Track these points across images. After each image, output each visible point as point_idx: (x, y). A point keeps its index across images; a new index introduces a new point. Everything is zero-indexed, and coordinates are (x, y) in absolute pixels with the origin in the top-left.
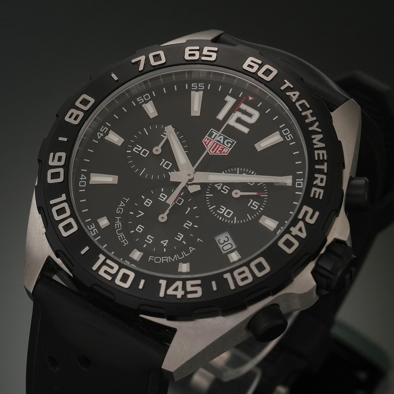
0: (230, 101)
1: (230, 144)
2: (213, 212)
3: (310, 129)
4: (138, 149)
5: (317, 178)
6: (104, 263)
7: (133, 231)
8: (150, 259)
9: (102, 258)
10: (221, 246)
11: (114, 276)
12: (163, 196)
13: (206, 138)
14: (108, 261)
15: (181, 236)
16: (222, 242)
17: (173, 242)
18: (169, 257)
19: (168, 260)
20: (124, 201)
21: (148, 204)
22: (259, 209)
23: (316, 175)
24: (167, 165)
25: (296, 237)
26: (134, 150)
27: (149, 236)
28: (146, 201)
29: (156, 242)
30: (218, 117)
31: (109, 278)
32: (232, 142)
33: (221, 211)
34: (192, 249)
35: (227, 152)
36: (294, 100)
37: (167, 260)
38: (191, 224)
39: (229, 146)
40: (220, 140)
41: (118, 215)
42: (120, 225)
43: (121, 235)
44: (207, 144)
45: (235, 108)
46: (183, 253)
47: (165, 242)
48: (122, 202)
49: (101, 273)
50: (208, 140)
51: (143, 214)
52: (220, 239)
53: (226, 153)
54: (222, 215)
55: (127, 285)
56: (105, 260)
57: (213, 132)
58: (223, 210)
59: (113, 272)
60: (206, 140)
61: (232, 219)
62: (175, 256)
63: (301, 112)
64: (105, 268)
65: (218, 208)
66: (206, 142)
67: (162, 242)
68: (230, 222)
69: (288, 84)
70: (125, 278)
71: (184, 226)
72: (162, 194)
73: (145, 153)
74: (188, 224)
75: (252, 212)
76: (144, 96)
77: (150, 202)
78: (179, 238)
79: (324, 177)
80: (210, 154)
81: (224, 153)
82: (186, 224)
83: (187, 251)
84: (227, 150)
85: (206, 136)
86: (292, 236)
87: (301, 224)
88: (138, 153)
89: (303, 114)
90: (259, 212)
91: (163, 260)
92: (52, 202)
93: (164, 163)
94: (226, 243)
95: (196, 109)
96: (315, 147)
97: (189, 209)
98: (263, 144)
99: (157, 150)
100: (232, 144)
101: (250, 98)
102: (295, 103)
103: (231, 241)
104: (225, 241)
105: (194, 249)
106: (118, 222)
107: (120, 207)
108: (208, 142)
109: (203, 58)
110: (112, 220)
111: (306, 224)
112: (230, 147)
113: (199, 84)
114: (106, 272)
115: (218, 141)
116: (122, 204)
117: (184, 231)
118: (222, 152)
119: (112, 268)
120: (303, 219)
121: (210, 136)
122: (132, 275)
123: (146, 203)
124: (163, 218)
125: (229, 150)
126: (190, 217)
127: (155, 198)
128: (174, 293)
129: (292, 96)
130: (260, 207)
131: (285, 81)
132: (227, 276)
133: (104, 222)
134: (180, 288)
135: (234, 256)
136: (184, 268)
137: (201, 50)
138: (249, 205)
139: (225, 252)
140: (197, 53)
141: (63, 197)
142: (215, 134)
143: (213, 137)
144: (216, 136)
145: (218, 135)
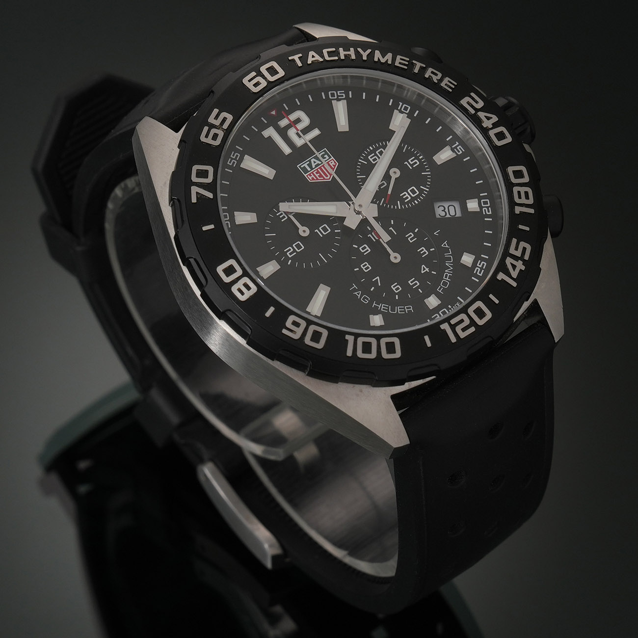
0: (271, 133)
1: (326, 156)
2: (405, 207)
3: (365, 58)
4: (290, 252)
5: (430, 76)
6: (453, 327)
7: (397, 296)
8: (440, 291)
9: (445, 326)
10: (448, 216)
11: (473, 323)
12: (363, 249)
13: (307, 176)
14: (453, 322)
15: (423, 250)
16: (443, 214)
17: (427, 261)
18: (446, 271)
19: (449, 273)
20: (355, 290)
21: (368, 268)
22: (420, 160)
23: (427, 76)
24: (325, 229)
25: (495, 125)
26: (290, 256)
27: (409, 282)
28: (364, 268)
29: (421, 278)
30: (289, 151)
31: (473, 329)
32: (324, 153)
33: (407, 198)
34: (445, 245)
35: (335, 162)
36: (321, 60)
37: (448, 275)
38: (411, 233)
39: (328, 158)
40: (316, 164)
41: (371, 302)
42: (384, 306)
43: (398, 309)
44: (315, 179)
45: (283, 133)
46: (446, 255)
47: (424, 269)
48: (356, 293)
49: (462, 335)
51: (378, 277)
52: (439, 215)
53: (336, 164)
54: (413, 199)
55: (489, 315)
56: (450, 324)
57: (302, 166)
58: (407, 195)
59: (467, 322)
60: (310, 178)
61: (421, 191)
62: (446, 264)
63: (339, 58)
64: (458, 329)
65: (402, 200)
66: (312, 178)
67: (422, 272)
68: (424, 194)
69: (296, 57)
70: (480, 313)
71: (411, 242)
72: (360, 248)
73: (299, 247)
74: (411, 237)
75: (421, 168)
77: (366, 265)
78: (425, 253)
79: (430, 70)
80: (330, 180)
81: (335, 166)
82: (409, 239)
83: (447, 250)
84: (332, 161)
85: (305, 175)
86: (491, 129)
87: (481, 115)
88: (295, 253)
89: (342, 57)
90: (424, 162)
91: (447, 279)
92: (349, 354)
93: (321, 232)
94: (447, 211)
95: (266, 172)
96: (390, 62)
97: (391, 228)
98: (342, 122)
99: (304, 231)
100: (326, 153)
101: (274, 113)
102: (325, 60)
103: (446, 205)
104: (444, 211)
105: (445, 243)
106: (380, 307)
107: (361, 297)
108: (313, 176)
109: (225, 126)
110: (376, 312)
111: (482, 110)
112: (330, 157)
113: (231, 156)
114: (464, 330)
115: (316, 166)
116: (358, 294)
117: (418, 244)
118: (333, 167)
119: (462, 321)
120: (477, 110)
121: (306, 171)
122: (479, 304)
123: (366, 269)
124: (395, 258)
125: (332, 159)
126: (402, 232)
127: (362, 258)
128: (517, 270)
129: (314, 59)
130: (417, 158)
131: (290, 58)
132: (518, 210)
133: (377, 320)
134: (514, 262)
135: (472, 205)
136: (467, 259)
137: (212, 126)
138: (411, 168)
139: (459, 214)
140: (214, 131)
141: (350, 339)
142: (306, 165)
143: (309, 169)
144: (310, 165)
145: (308, 162)
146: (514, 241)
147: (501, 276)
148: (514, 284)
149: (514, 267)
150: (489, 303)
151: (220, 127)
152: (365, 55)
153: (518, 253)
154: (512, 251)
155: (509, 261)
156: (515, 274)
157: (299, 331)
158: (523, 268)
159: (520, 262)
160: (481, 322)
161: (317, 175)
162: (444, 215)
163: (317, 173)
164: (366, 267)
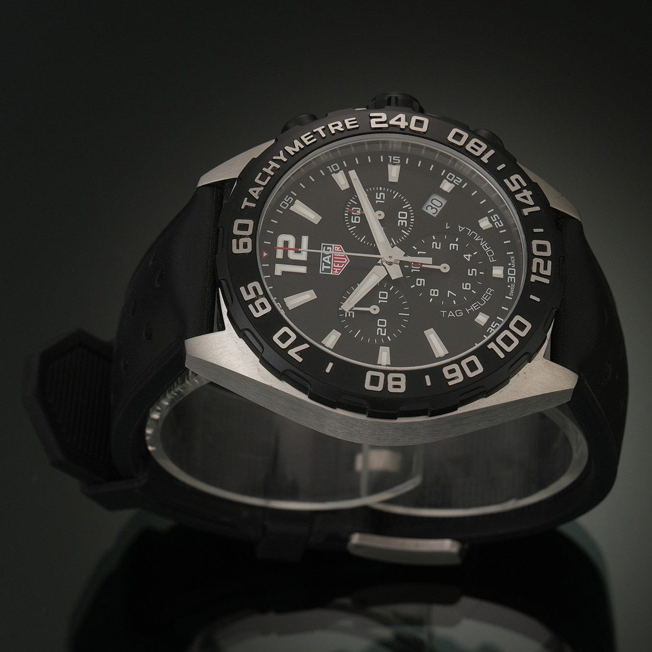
0: (279, 269)
1: (328, 248)
2: (410, 230)
3: (285, 160)
4: (381, 332)
5: (335, 130)
6: (538, 274)
7: (473, 291)
8: (493, 261)
9: (533, 278)
10: (439, 209)
11: (545, 259)
12: (419, 283)
13: (333, 273)
14: (534, 270)
15: (452, 246)
16: (434, 211)
17: (463, 250)
18: (481, 244)
19: (484, 244)
20: (446, 314)
21: (436, 292)
22: (382, 191)
23: (333, 132)
24: (383, 295)
25: (408, 120)
26: (385, 334)
27: (469, 274)
28: (434, 295)
29: (471, 265)
30: (304, 268)
31: (549, 263)
32: (324, 248)
33: (404, 223)
34: (461, 229)
35: (338, 247)
36: (262, 188)
37: (485, 245)
38: (433, 243)
39: (330, 248)
40: (328, 260)
41: (464, 312)
42: (474, 306)
43: (484, 299)
44: (340, 269)
45: (286, 260)
46: (469, 234)
47: (468, 257)
48: (449, 315)
49: (548, 272)
50: (334, 270)
51: (449, 291)
52: (433, 214)
54: (408, 220)
55: (547, 244)
56: (534, 274)
57: (323, 270)
58: (402, 221)
59: (542, 262)
60: (336, 272)
61: (406, 210)
62: (476, 240)
63: (270, 175)
64: (542, 271)
65: (403, 227)
66: (338, 271)
67: (469, 260)
68: (411, 209)
69: (245, 204)
70: (542, 248)
71: (440, 248)
72: (417, 284)
73: (382, 323)
74: (436, 246)
75: (389, 196)
77: (432, 291)
78: (455, 246)
79: (330, 125)
80: (349, 261)
82: (436, 248)
83: (466, 231)
84: (336, 247)
85: (331, 273)
86: (409, 124)
87: (393, 122)
88: (385, 329)
89: (272, 173)
90: (386, 190)
91: (488, 249)
92: (502, 356)
93: (383, 299)
94: (434, 206)
95: (308, 296)
96: (302, 147)
97: (419, 252)
98: (313, 217)
99: (374, 310)
100: (326, 246)
101: (265, 254)
102: (264, 186)
103: (429, 203)
104: (432, 208)
105: (460, 227)
106: (472, 308)
108: (337, 269)
109: (261, 293)
110: (476, 314)
111: (389, 119)
112: (331, 246)
114: (545, 268)
115: (330, 260)
116: (451, 314)
117: (446, 246)
119: (538, 264)
120: (387, 122)
121: (329, 270)
122: (535, 243)
123: (436, 294)
124: (445, 268)
125: (335, 246)
126: (427, 247)
127: (425, 289)
128: (529, 198)
129: (257, 193)
130: (379, 192)
131: (243, 208)
133: (482, 319)
134: (522, 195)
135: (447, 186)
136: (484, 224)
137: (252, 301)
138: (383, 202)
139: (444, 202)
141: (492, 346)
142: (324, 267)
143: (329, 267)
144: (326, 264)
145: (323, 264)
146: (506, 181)
147: (526, 212)
148: (538, 208)
149: (525, 198)
150: (539, 236)
151: (258, 296)
152: (282, 157)
153: (518, 187)
154: (512, 189)
155: (518, 197)
156: (531, 202)
158: (530, 193)
159: (525, 191)
160: (548, 253)
161: (338, 266)
162: (436, 211)
163: (336, 265)
164: (434, 293)
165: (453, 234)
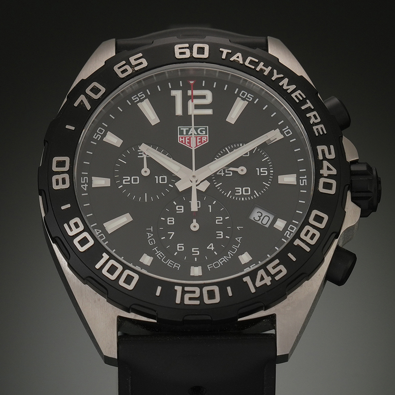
0: (177, 94)
1: (204, 132)
2: (232, 197)
3: (273, 78)
4: (126, 180)
5: (310, 117)
6: (184, 292)
7: (176, 253)
8: (209, 268)
9: (179, 289)
10: (260, 222)
11: (201, 298)
12: (179, 208)
13: (180, 137)
14: (186, 289)
15: (221, 233)
16: (257, 218)
17: (217, 243)
18: (224, 257)
19: (225, 259)
20: (150, 231)
22: (269, 173)
23: (308, 115)
24: (163, 180)
25: (330, 177)
26: (124, 183)
27: (193, 249)
28: (168, 221)
29: (204, 251)
30: (180, 113)
31: (197, 302)
32: (204, 129)
33: (239, 192)
34: (239, 239)
35: (207, 140)
36: (241, 62)
37: (224, 260)
38: (221, 218)
41: (154, 246)
42: (161, 254)
43: (169, 262)
44: (184, 142)
45: (186, 99)
46: (234, 247)
47: (211, 247)
48: (148, 234)
49: (187, 302)
50: (182, 138)
51: (173, 233)
52: (254, 218)
53: (207, 141)
54: (243, 196)
55: (217, 300)
56: (183, 289)
57: (181, 129)
58: (240, 191)
59: (197, 295)
61: (253, 193)
62: (229, 252)
63: (255, 68)
64: (187, 296)
65: (234, 192)
66: (182, 141)
67: (208, 248)
68: (253, 197)
69: (225, 51)
70: (211, 294)
71: (217, 223)
72: (177, 207)
73: (135, 180)
74: (219, 220)
75: (266, 179)
76: (98, 131)
77: (172, 219)
78: (221, 236)
79: (315, 113)
81: (205, 142)
82: (217, 220)
83: (236, 243)
84: (206, 138)
85: (179, 136)
86: (325, 177)
87: (326, 163)
88: (129, 183)
89: (258, 69)
90: (271, 176)
91: (221, 263)
92: (98, 266)
93: (159, 180)
94: (262, 218)
95: (153, 118)
96: (289, 91)
97: (210, 206)
98: (233, 117)
99: (146, 171)
100: (206, 130)
101: (192, 82)
102: (244, 64)
103: (265, 213)
104: (260, 217)
105: (240, 238)
106: (158, 252)
107: (149, 239)
108: (183, 140)
109: (137, 68)
110: (152, 254)
111: (329, 161)
112: (206, 134)
113: (138, 94)
114: (190, 299)
115: (192, 134)
116: (150, 235)
117: (220, 228)
118: (203, 142)
119: (194, 292)
120: (325, 158)
121: (182, 134)
122: (216, 289)
123: (170, 222)
124: (195, 226)
125: (207, 137)
126: (216, 212)
127: (173, 213)
128: (263, 283)
129: (237, 59)
130: (268, 170)
131: (221, 49)
132: (297, 242)
133: (147, 260)
134: (265, 276)
135: (280, 224)
136: (245, 258)
137: (129, 63)
138: (258, 174)
139: (267, 226)
140: (127, 67)
141: (105, 256)
142: (185, 130)
143: (185, 133)
144: (187, 132)
145: (188, 129)
146: (277, 261)
147: (247, 279)
148: (253, 290)
149: (262, 278)
150: (223, 292)
151: (133, 67)
152: (275, 76)
153: (273, 272)
154: (269, 267)
155: (262, 272)
156: (258, 284)
157: (75, 231)
158: (269, 283)
159: (270, 278)
160: (207, 301)
161: (187, 141)
162: (257, 220)
163: (188, 139)
164: (171, 221)
165: (233, 233)
